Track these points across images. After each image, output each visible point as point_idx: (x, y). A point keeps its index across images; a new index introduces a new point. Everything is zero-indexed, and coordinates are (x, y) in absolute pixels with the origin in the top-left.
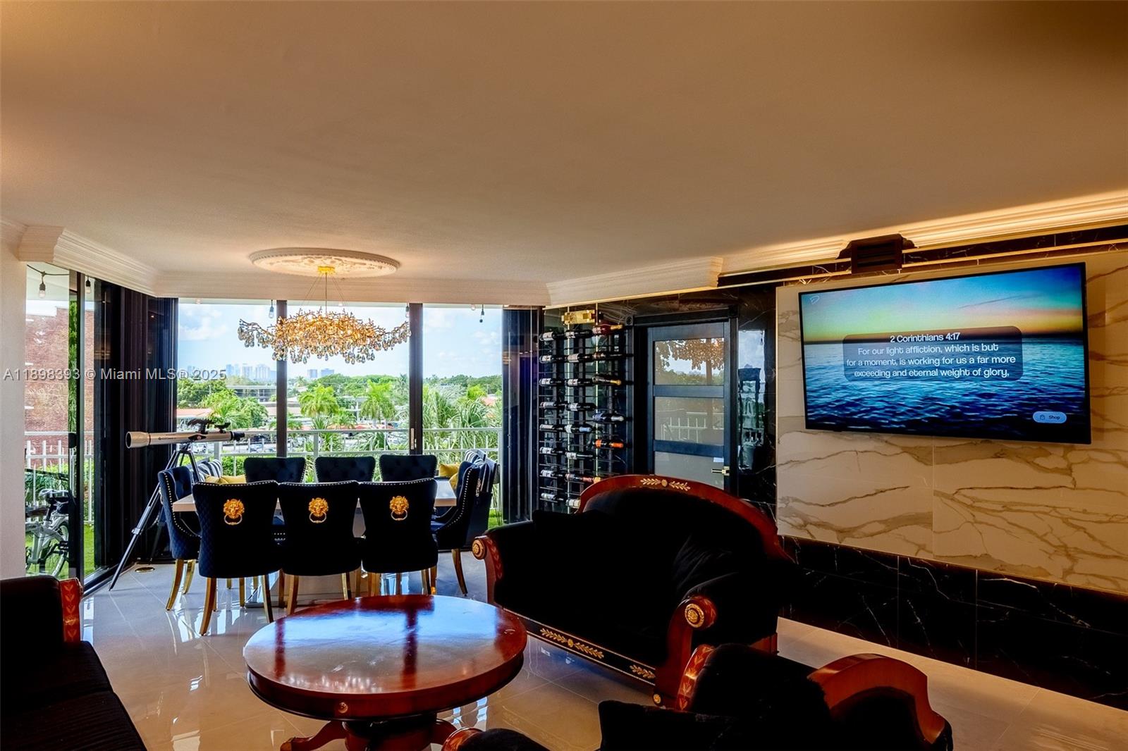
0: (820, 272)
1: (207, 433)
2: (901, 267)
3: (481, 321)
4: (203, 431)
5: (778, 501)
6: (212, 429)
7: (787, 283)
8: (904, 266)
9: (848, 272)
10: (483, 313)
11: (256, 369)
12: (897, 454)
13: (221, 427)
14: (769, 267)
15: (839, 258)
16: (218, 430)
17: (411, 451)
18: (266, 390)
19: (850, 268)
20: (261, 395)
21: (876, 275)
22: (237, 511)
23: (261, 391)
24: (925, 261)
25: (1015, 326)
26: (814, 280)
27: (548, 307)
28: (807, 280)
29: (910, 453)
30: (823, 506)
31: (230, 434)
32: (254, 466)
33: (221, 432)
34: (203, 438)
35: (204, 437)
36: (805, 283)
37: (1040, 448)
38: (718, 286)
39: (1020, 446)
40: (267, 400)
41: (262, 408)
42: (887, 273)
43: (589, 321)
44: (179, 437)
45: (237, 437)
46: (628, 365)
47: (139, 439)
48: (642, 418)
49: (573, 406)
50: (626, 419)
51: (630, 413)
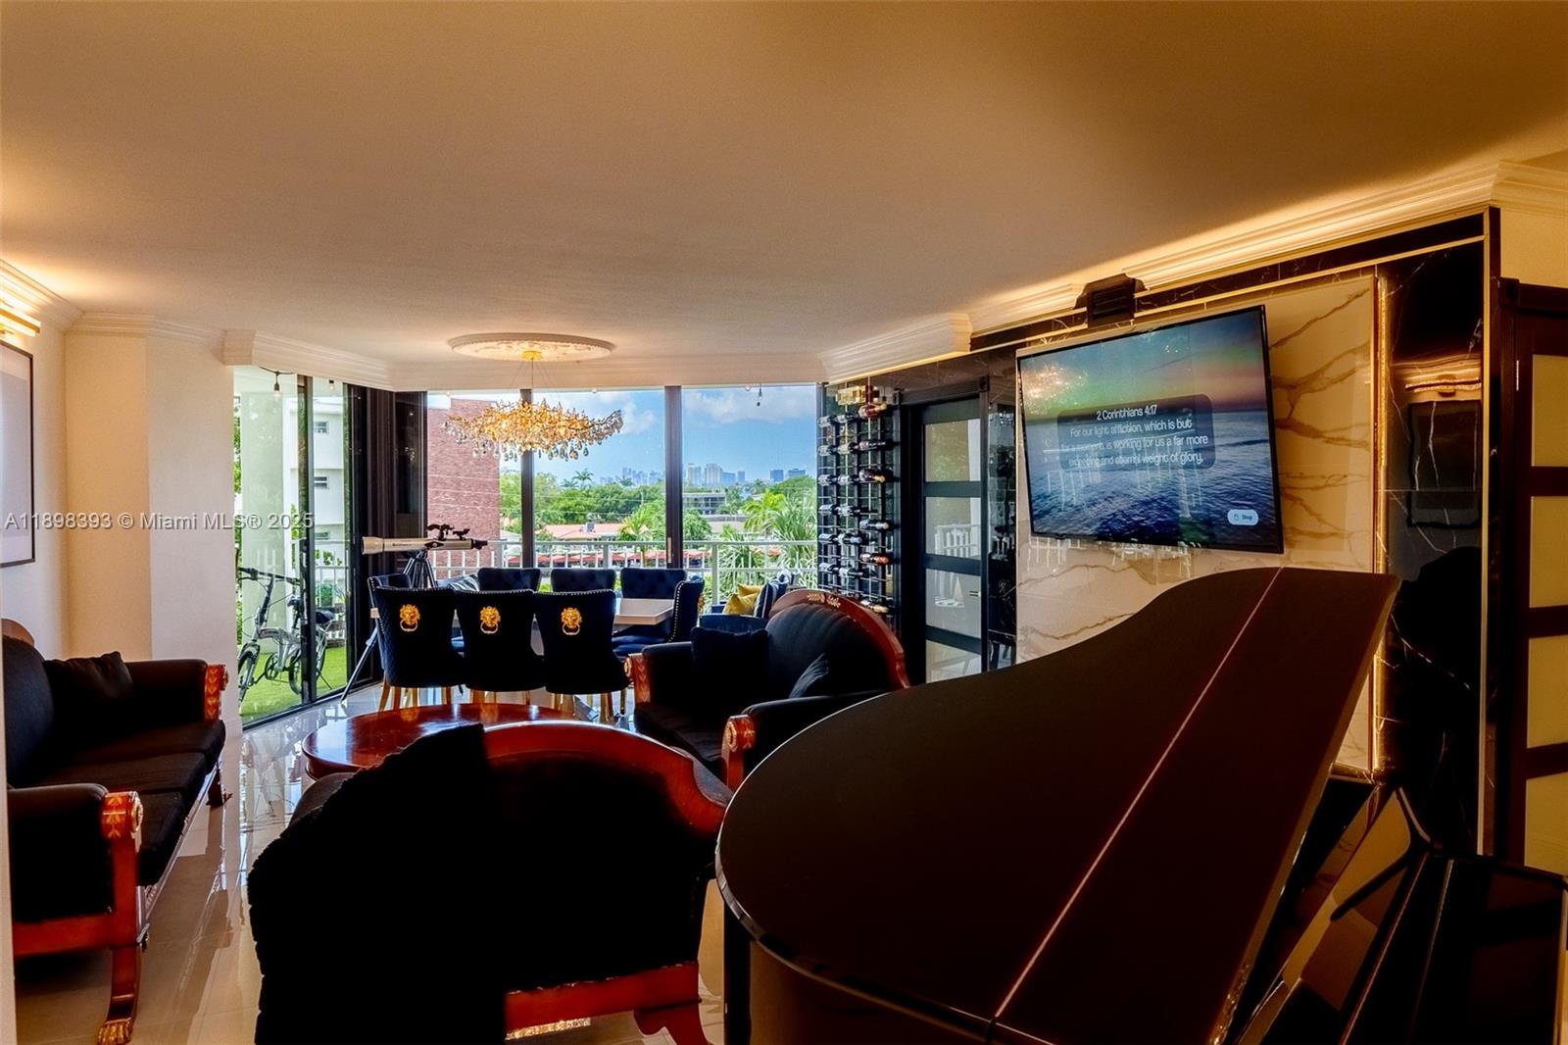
0: (1060, 327)
1: (445, 540)
2: (1133, 317)
3: (759, 404)
4: (441, 538)
5: (1018, 631)
6: (450, 536)
7: (1030, 343)
8: (1136, 315)
9: (1085, 326)
10: (760, 394)
11: (706, 470)
12: (1124, 569)
13: (460, 534)
14: (1011, 324)
15: (1076, 308)
16: (456, 537)
17: (668, 565)
18: (713, 499)
19: (1086, 320)
20: (707, 505)
21: (1108, 328)
22: (412, 617)
23: (707, 499)
24: (1155, 307)
25: (1206, 394)
26: (1055, 338)
27: (831, 383)
28: (1048, 338)
29: (1136, 569)
30: (1057, 638)
31: (470, 542)
32: (487, 577)
33: (461, 539)
34: (439, 545)
35: (442, 545)
36: (1046, 342)
37: (1258, 560)
38: (971, 350)
39: (1238, 559)
40: (713, 512)
41: (704, 523)
42: (1121, 325)
43: (858, 400)
44: (415, 544)
45: (478, 545)
46: (896, 456)
47: (373, 545)
48: (913, 527)
49: (844, 510)
50: (892, 526)
51: (897, 519)
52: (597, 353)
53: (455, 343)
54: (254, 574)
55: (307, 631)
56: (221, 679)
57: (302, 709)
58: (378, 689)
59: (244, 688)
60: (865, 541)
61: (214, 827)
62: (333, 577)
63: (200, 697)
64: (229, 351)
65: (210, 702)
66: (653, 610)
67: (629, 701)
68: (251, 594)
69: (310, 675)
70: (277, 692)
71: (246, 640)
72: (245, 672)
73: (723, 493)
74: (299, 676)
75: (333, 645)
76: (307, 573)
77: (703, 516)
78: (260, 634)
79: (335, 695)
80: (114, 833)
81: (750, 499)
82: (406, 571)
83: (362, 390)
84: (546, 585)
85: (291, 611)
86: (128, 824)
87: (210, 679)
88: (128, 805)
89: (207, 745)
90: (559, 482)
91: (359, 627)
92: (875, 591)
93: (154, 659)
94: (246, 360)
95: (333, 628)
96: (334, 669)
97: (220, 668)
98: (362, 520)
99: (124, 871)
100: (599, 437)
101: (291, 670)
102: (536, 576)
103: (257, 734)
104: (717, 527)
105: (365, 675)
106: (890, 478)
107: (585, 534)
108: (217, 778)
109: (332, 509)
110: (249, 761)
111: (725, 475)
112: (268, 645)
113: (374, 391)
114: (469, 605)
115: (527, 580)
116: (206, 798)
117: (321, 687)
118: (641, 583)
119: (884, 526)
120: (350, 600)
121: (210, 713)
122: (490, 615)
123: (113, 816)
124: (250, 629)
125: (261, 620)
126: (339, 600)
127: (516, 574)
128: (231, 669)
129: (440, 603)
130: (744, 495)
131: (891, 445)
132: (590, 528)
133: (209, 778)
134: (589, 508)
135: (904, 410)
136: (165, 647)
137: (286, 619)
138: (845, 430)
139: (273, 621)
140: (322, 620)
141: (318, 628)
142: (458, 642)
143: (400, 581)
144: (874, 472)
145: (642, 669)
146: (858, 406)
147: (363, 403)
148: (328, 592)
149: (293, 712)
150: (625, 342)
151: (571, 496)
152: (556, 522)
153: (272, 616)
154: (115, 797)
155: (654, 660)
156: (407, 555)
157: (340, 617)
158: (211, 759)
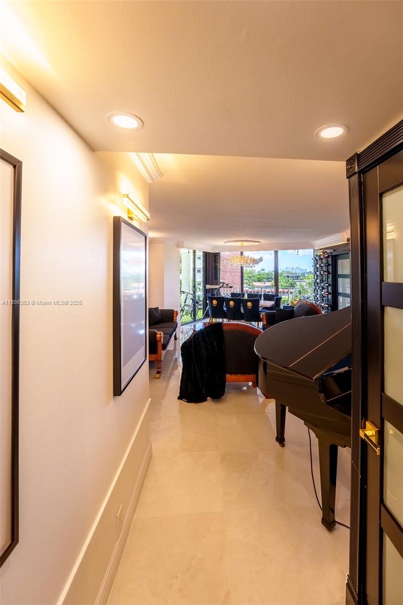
4: (223, 285)
6: (225, 285)
13: (227, 285)
17: (275, 293)
22: (215, 303)
27: (316, 249)
31: (229, 287)
32: (233, 294)
34: (223, 287)
38: (347, 242)
43: (321, 254)
44: (217, 287)
45: (231, 287)
46: (330, 268)
47: (208, 287)
48: (335, 285)
49: (318, 281)
50: (329, 285)
51: (331, 283)
52: (257, 244)
53: (225, 242)
54: (184, 292)
55: (194, 305)
56: (177, 314)
57: (193, 322)
58: (209, 319)
59: (181, 317)
60: (323, 289)
61: (175, 344)
62: (200, 294)
63: (173, 317)
64: (179, 245)
65: (175, 318)
66: (270, 303)
67: (261, 324)
68: (183, 296)
69: (195, 316)
70: (188, 318)
71: (182, 306)
72: (181, 313)
73: (300, 275)
74: (192, 315)
75: (200, 309)
76: (194, 293)
77: (295, 281)
78: (185, 305)
79: (200, 320)
80: (158, 339)
81: (308, 276)
82: (215, 293)
83: (206, 253)
84: (246, 297)
85: (191, 301)
86: (161, 337)
87: (175, 314)
88: (161, 334)
89: (174, 326)
90: (256, 271)
91: (205, 305)
92: (326, 301)
93: (165, 309)
94: (183, 247)
95: (200, 305)
96: (200, 314)
97: (177, 311)
98: (206, 281)
99: (160, 347)
100: (257, 263)
101: (191, 313)
102: (243, 295)
103: (184, 326)
104: (298, 284)
105: (206, 315)
106: (329, 273)
107: (263, 285)
108: (176, 334)
109: (200, 278)
110: (182, 333)
111: (301, 270)
112: (186, 308)
113: (209, 253)
114: (228, 300)
115: (242, 296)
116: (174, 338)
117: (197, 318)
118: (268, 297)
119: (327, 285)
120: (203, 299)
121: (175, 320)
122: (232, 303)
123: (158, 336)
124: (183, 304)
125: (185, 302)
126: (201, 299)
127: (239, 294)
128: (179, 312)
129: (221, 300)
130: (306, 275)
131: (329, 265)
132: (264, 283)
133: (174, 333)
134: (264, 278)
135: (332, 256)
136: (166, 306)
137: (190, 302)
138: (319, 262)
139: (188, 303)
140: (197, 303)
141: (197, 305)
142: (225, 309)
143: (214, 295)
144: (325, 272)
145: (264, 316)
146: (321, 255)
147: (206, 255)
148: (199, 297)
149: (191, 322)
150: (263, 241)
151: (259, 275)
152: (255, 282)
153: (187, 301)
154: (159, 332)
155: (267, 315)
156: (216, 289)
157: (201, 303)
158: (175, 330)
